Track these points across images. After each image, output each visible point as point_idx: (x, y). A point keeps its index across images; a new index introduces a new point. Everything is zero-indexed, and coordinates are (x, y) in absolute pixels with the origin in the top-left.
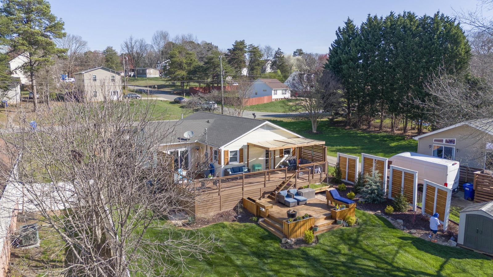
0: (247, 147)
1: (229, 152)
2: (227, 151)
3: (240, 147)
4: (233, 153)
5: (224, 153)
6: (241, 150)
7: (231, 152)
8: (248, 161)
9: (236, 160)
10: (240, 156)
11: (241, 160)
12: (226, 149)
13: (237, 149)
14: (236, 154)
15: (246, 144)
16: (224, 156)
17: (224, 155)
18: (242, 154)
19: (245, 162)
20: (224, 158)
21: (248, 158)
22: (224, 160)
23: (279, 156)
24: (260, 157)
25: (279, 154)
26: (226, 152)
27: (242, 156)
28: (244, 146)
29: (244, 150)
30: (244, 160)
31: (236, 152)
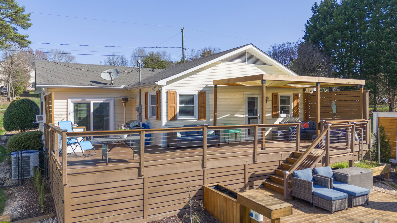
0: (213, 89)
1: (178, 97)
2: (174, 93)
3: (200, 89)
4: (187, 100)
5: (167, 96)
6: (202, 94)
7: (182, 96)
8: (215, 117)
9: (191, 114)
10: (200, 107)
11: (202, 115)
12: (172, 87)
13: (195, 91)
14: (192, 101)
15: (211, 84)
16: (167, 102)
18: (204, 103)
19: (210, 118)
20: (167, 106)
21: (215, 111)
22: (167, 109)
23: (270, 115)
24: (236, 112)
25: (271, 110)
26: (172, 94)
27: (204, 107)
28: (207, 87)
29: (207, 95)
30: (207, 114)
31: (191, 97)
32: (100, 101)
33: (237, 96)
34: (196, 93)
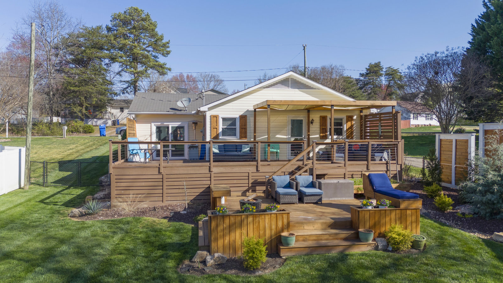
0: (253, 113)
1: (221, 121)
2: (217, 117)
3: (241, 113)
4: (229, 122)
5: (211, 119)
6: (243, 118)
7: (224, 119)
8: (255, 137)
9: (233, 134)
10: (241, 128)
11: (244, 134)
12: (214, 112)
13: (236, 115)
14: (234, 124)
15: (252, 109)
16: (211, 124)
17: (211, 122)
18: (246, 125)
19: (251, 138)
20: (211, 127)
21: (255, 132)
22: (211, 130)
23: (318, 136)
24: (278, 133)
25: (319, 132)
26: (214, 118)
27: (246, 129)
28: (248, 111)
29: (248, 118)
30: (248, 134)
31: (233, 120)
32: (176, 124)
33: (279, 118)
34: (237, 116)
